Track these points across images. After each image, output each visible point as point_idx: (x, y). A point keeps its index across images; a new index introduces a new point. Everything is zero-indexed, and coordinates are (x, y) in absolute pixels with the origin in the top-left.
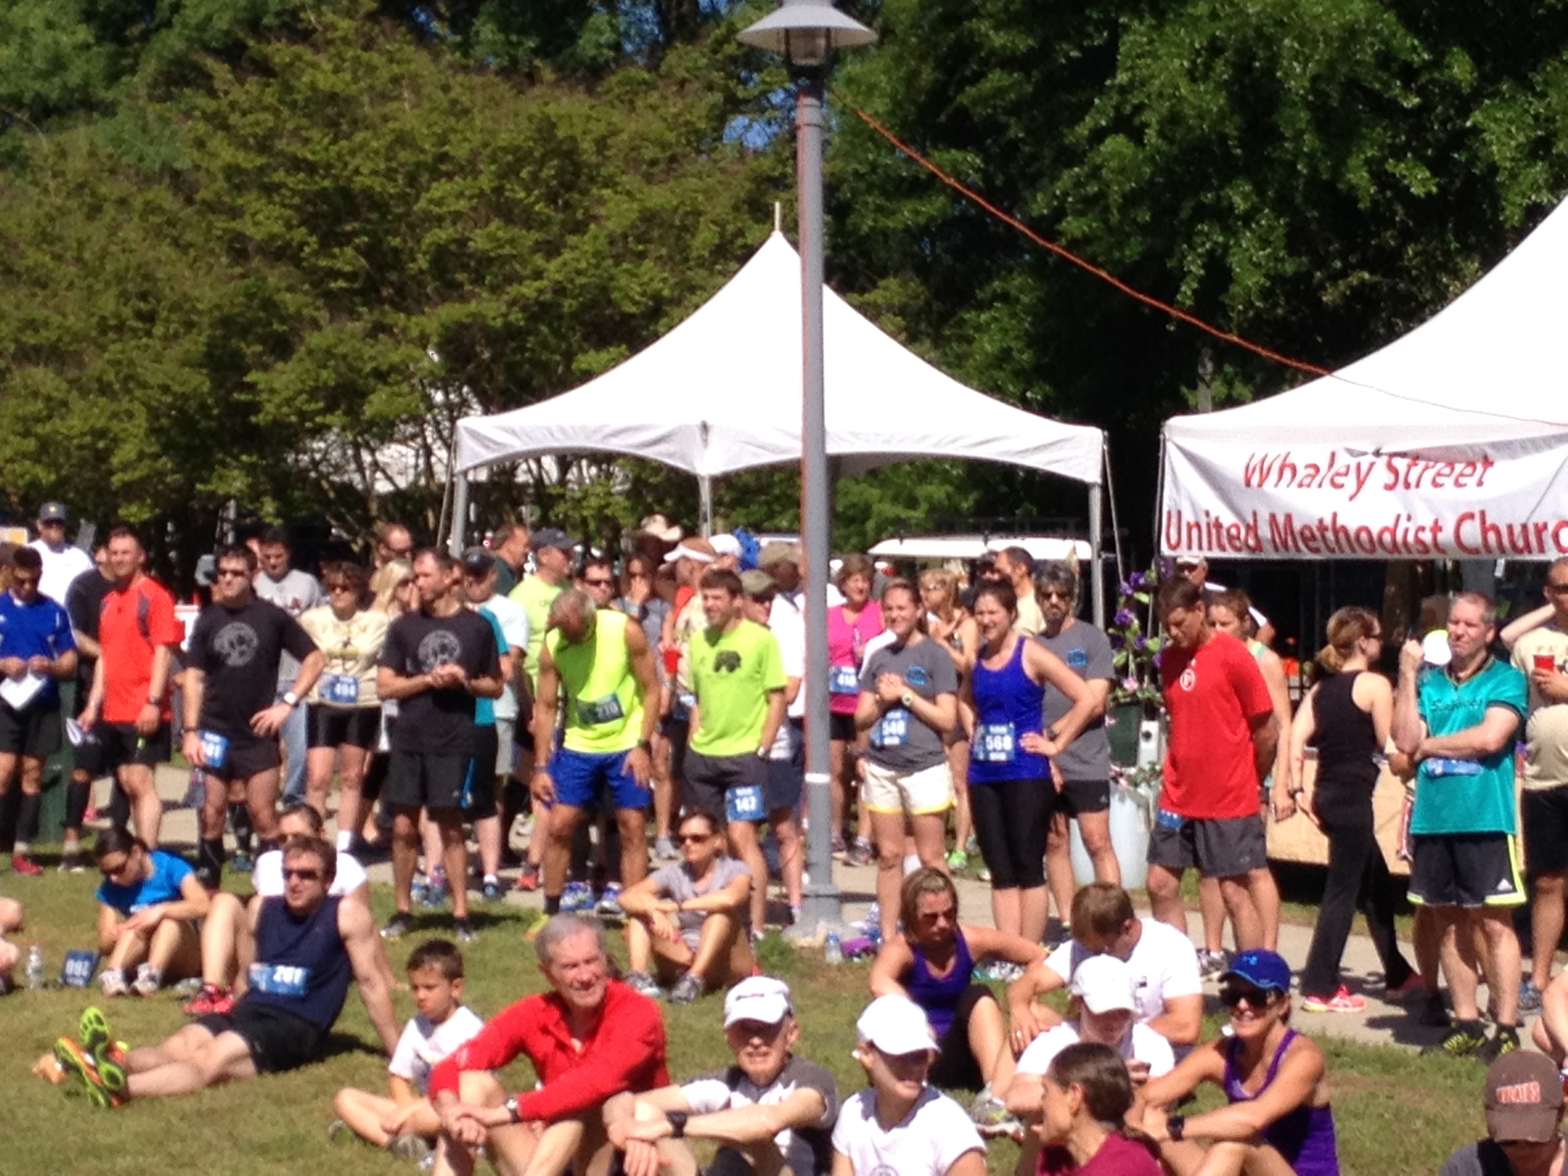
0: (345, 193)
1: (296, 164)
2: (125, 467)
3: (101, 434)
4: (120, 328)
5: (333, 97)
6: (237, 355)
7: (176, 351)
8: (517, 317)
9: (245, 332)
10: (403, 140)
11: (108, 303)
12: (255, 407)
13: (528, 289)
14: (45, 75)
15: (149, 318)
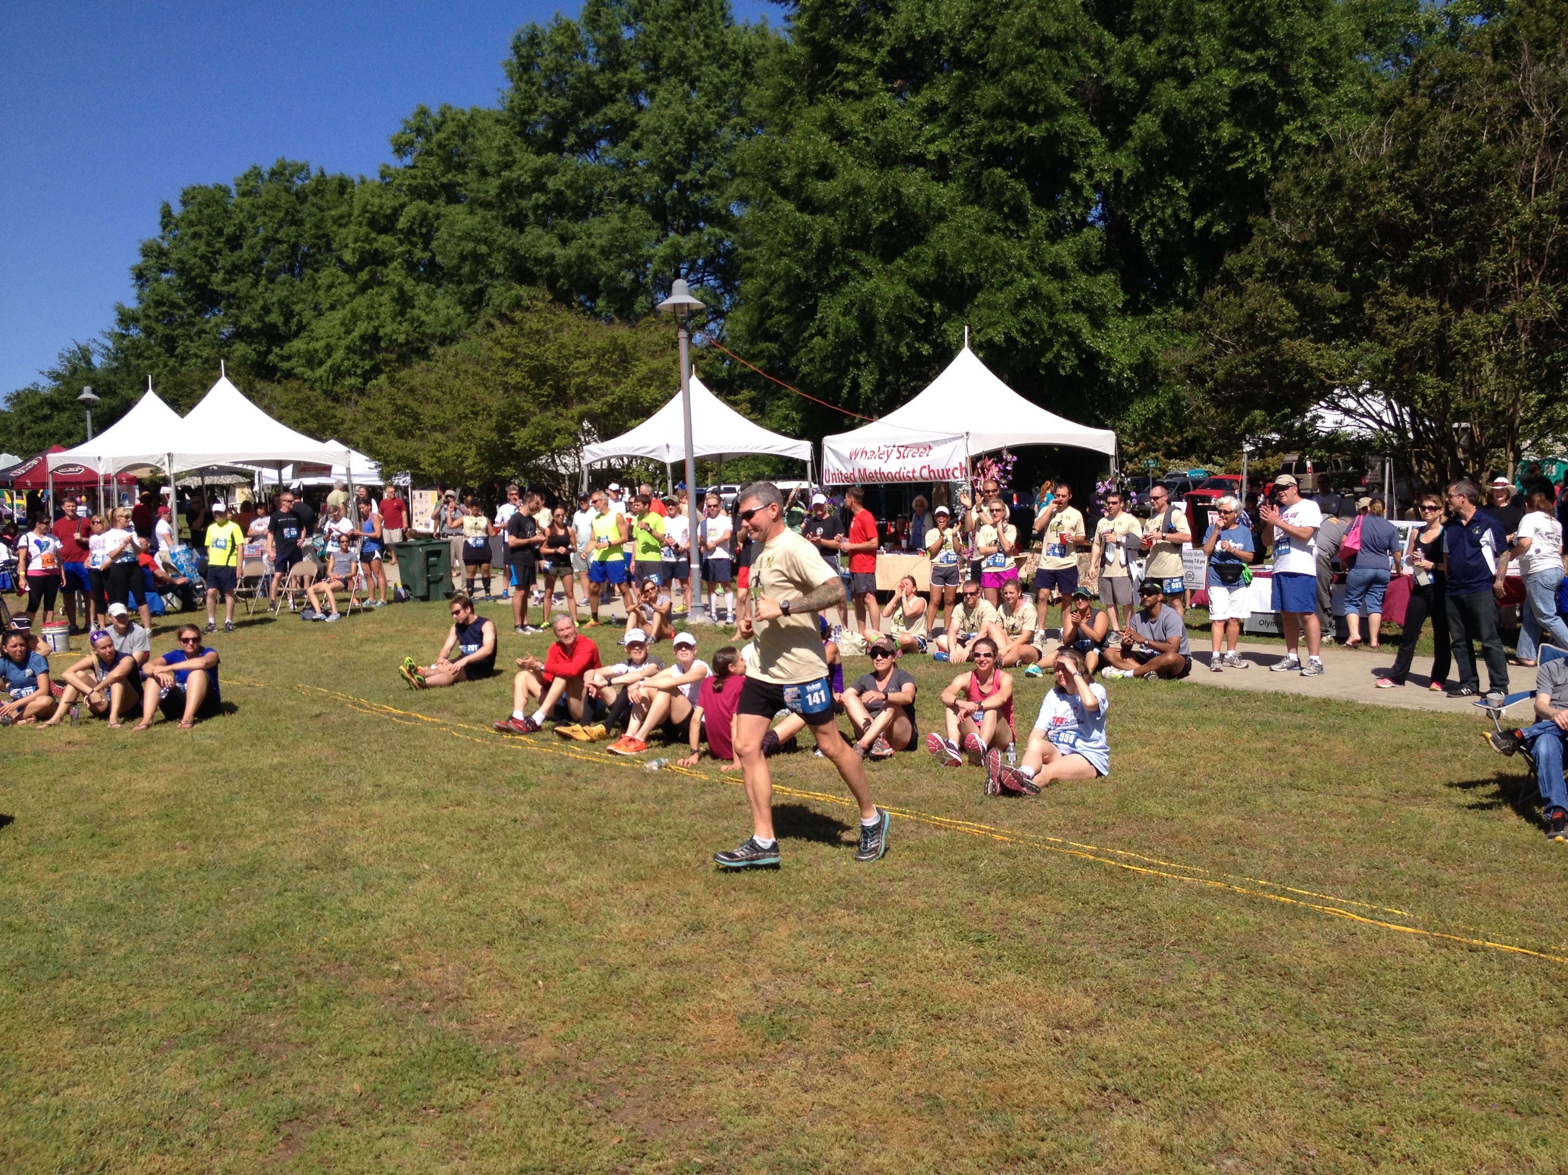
0: (545, 367)
1: (526, 356)
2: (469, 467)
3: (460, 455)
4: (466, 417)
5: (538, 332)
6: (507, 426)
7: (485, 426)
8: (605, 408)
9: (509, 418)
10: (563, 346)
11: (461, 409)
12: (514, 444)
13: (609, 399)
14: (444, 326)
15: (476, 414)
